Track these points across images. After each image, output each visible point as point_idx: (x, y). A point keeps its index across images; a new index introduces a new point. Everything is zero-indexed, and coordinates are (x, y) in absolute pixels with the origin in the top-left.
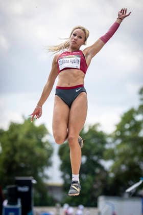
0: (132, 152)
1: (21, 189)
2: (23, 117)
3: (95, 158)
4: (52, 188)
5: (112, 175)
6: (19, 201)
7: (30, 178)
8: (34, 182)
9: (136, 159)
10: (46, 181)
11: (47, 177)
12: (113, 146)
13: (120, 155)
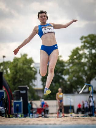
0: (78, 70)
1: (22, 92)
2: (21, 55)
3: (59, 74)
4: (37, 91)
5: (68, 83)
6: (21, 98)
7: (27, 86)
8: (28, 88)
9: (80, 74)
10: (34, 87)
11: (34, 85)
12: (68, 67)
13: (72, 72)
